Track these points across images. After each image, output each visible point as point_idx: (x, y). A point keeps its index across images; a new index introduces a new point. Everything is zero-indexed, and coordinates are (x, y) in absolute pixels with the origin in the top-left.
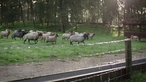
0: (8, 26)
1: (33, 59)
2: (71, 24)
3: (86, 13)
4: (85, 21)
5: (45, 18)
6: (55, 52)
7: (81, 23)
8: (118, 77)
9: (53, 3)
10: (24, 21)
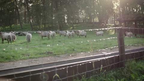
0: (5, 29)
1: (29, 56)
2: (67, 24)
3: (82, 13)
4: (82, 21)
5: (42, 20)
6: (51, 49)
7: (77, 23)
8: (111, 65)
9: (49, 5)
10: (21, 24)
